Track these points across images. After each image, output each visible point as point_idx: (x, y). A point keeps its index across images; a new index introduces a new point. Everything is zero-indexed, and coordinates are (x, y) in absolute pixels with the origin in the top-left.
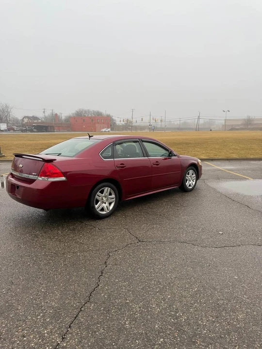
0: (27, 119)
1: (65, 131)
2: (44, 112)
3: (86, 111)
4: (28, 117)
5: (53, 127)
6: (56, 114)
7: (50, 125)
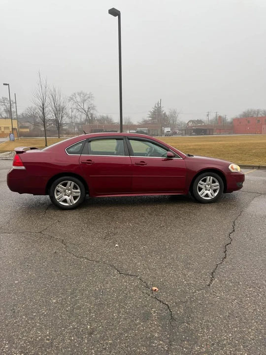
0: (191, 123)
1: (226, 134)
2: (208, 115)
3: (254, 112)
4: (193, 121)
5: (213, 129)
6: (220, 117)
7: (210, 128)
